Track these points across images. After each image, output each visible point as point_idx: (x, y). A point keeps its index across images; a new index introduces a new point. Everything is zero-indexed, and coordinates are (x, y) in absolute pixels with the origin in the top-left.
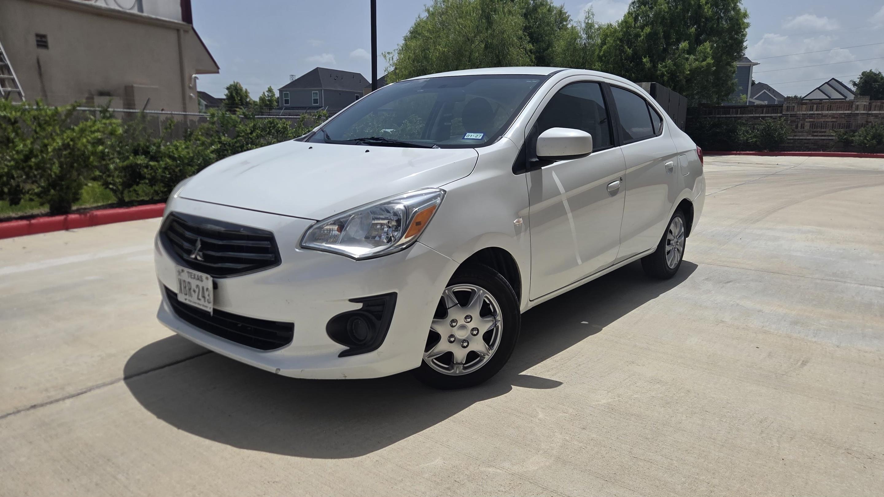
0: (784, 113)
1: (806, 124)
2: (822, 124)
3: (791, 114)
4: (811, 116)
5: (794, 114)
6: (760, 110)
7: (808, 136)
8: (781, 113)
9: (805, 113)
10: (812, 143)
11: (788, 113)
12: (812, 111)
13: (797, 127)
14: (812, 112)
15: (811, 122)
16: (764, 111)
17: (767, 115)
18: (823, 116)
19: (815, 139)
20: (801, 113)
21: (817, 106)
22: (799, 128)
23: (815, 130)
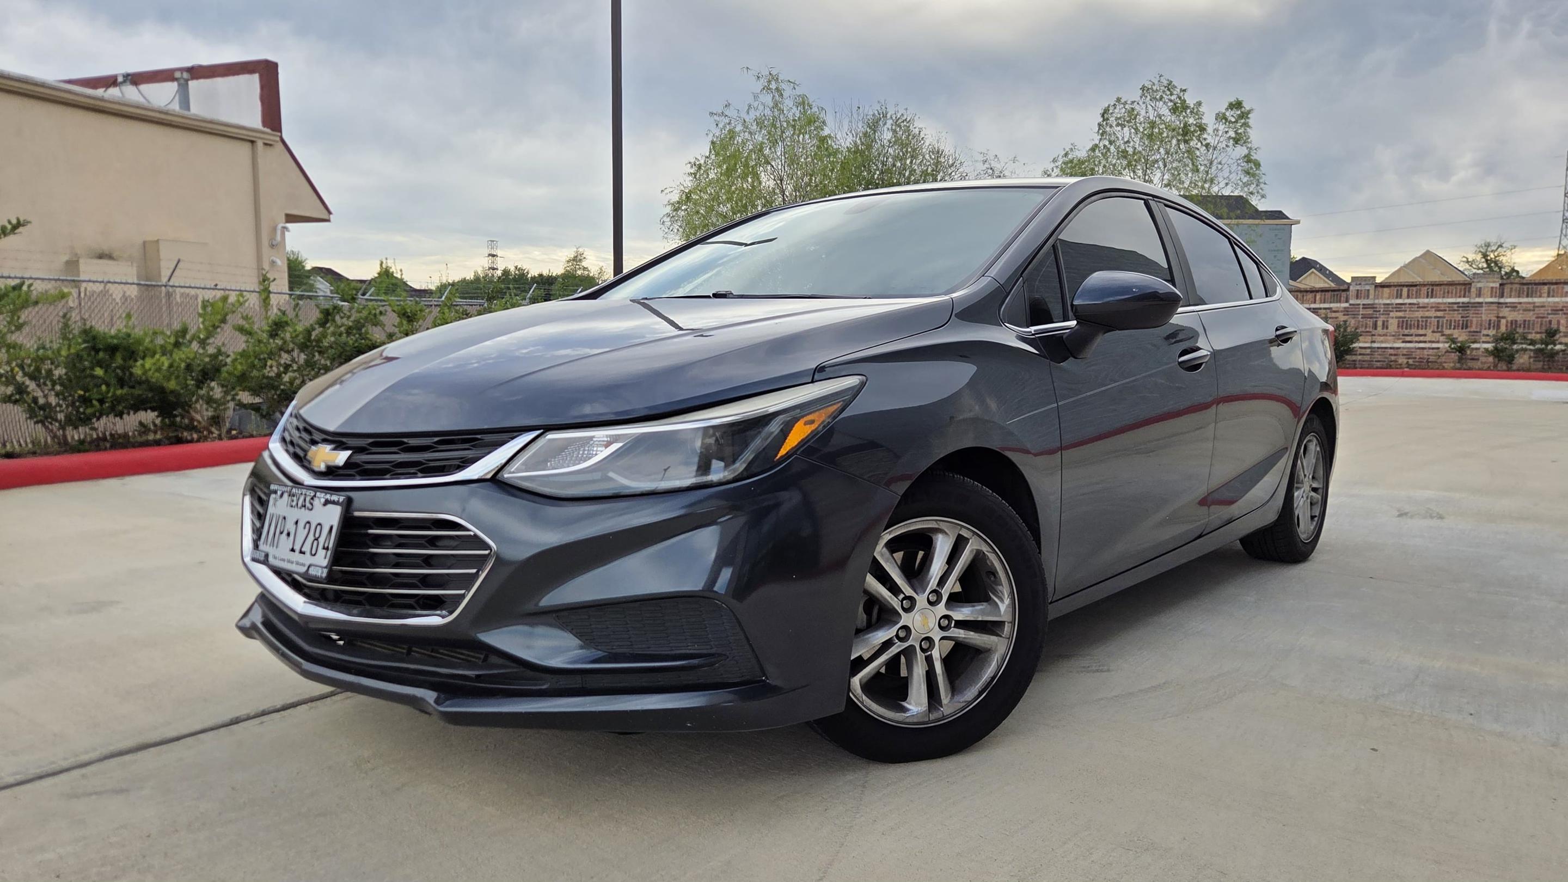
0: (1351, 302)
1: (1391, 321)
2: (1418, 321)
3: (1363, 305)
4: (1399, 307)
5: (1369, 304)
6: (1310, 296)
7: (1394, 342)
8: (1347, 301)
9: (1388, 302)
10: (1403, 355)
11: (1358, 302)
12: (1401, 298)
13: (1375, 327)
14: (1399, 301)
15: (1401, 317)
16: (1318, 297)
17: (1322, 306)
18: (1420, 307)
19: (1408, 348)
20: (1381, 301)
21: (1409, 291)
22: (1379, 328)
23: (1406, 332)
